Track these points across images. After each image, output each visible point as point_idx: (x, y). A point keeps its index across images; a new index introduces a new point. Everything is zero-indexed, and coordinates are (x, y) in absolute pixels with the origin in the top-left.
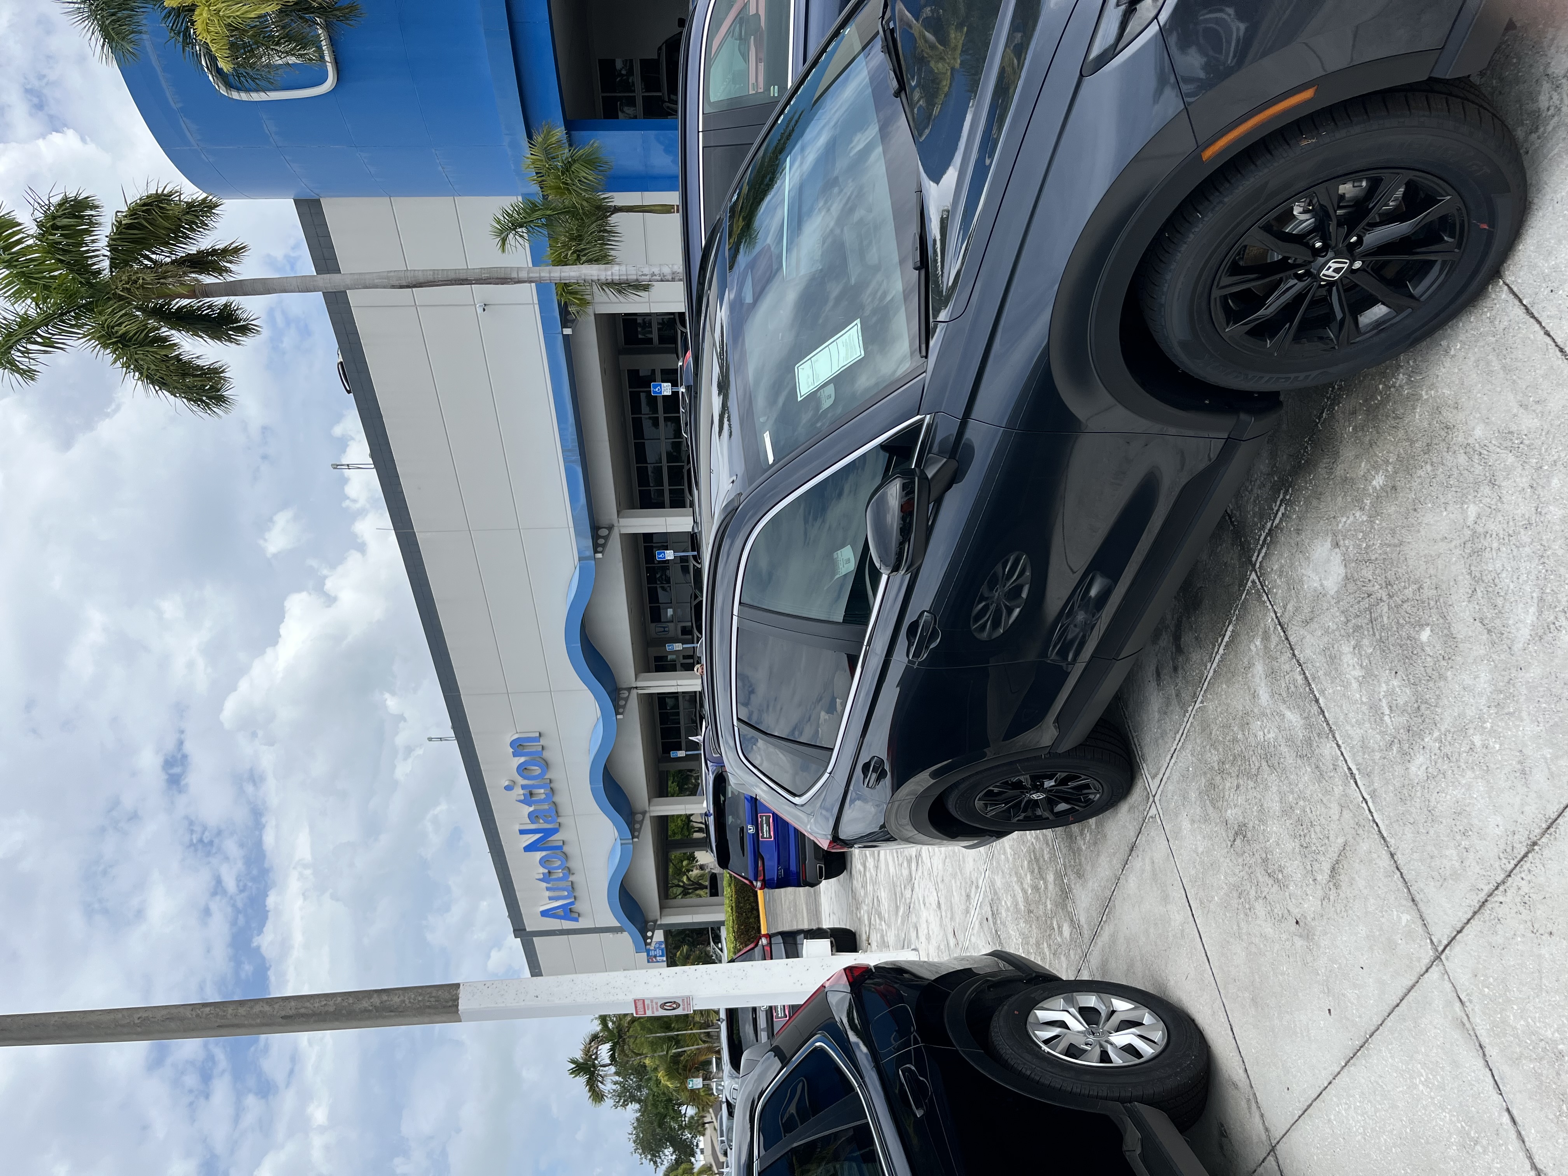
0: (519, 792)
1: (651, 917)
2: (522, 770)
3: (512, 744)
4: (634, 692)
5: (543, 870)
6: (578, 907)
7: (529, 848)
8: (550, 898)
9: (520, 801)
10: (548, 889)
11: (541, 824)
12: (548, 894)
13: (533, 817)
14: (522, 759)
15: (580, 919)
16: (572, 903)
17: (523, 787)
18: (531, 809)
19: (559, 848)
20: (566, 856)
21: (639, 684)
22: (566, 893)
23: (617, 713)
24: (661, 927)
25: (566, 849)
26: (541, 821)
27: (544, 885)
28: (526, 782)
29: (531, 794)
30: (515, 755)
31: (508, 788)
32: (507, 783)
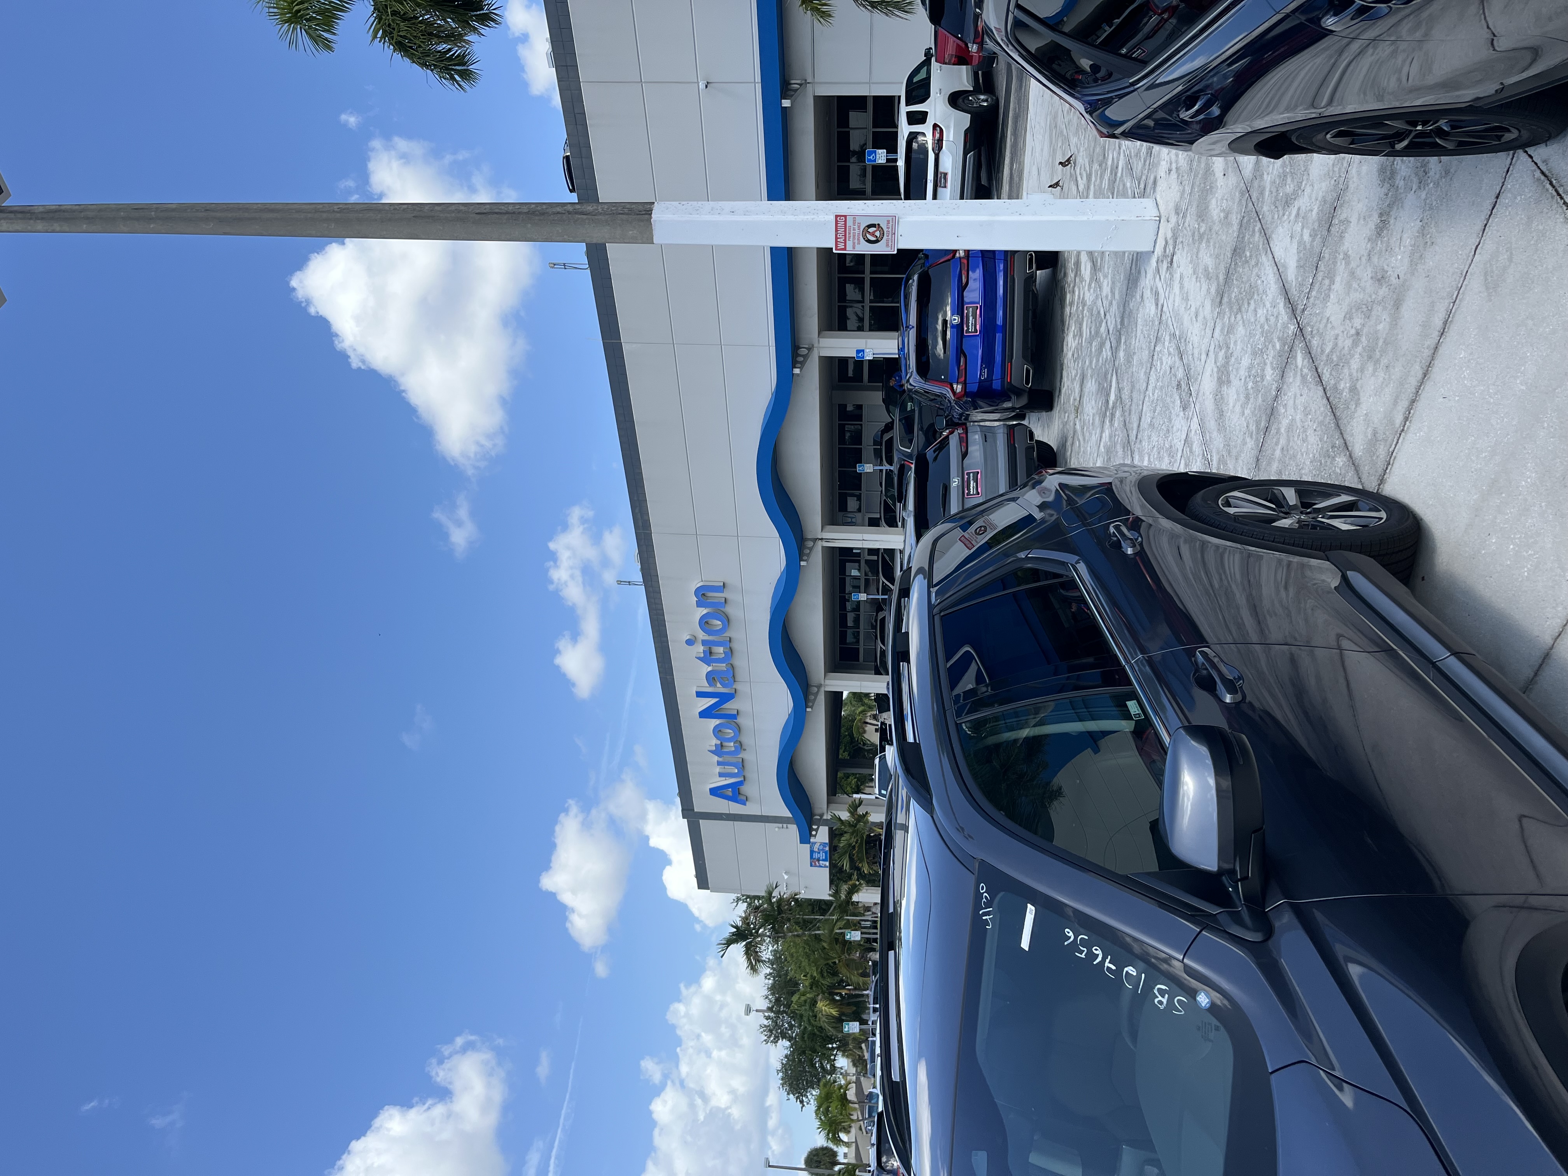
0: (700, 649)
1: (817, 811)
2: (704, 623)
3: (697, 592)
4: (820, 544)
5: (715, 741)
6: (746, 789)
7: (705, 714)
8: (721, 775)
9: (698, 658)
10: (719, 763)
11: (719, 688)
12: (718, 769)
13: (711, 678)
14: (704, 611)
15: (747, 803)
16: (741, 783)
17: (704, 643)
18: (710, 669)
19: (734, 717)
20: (738, 729)
21: (825, 535)
22: (736, 771)
24: (826, 821)
25: (740, 720)
26: (719, 685)
27: (716, 758)
28: (707, 638)
29: (711, 653)
30: (699, 604)
31: (690, 642)
32: (688, 637)
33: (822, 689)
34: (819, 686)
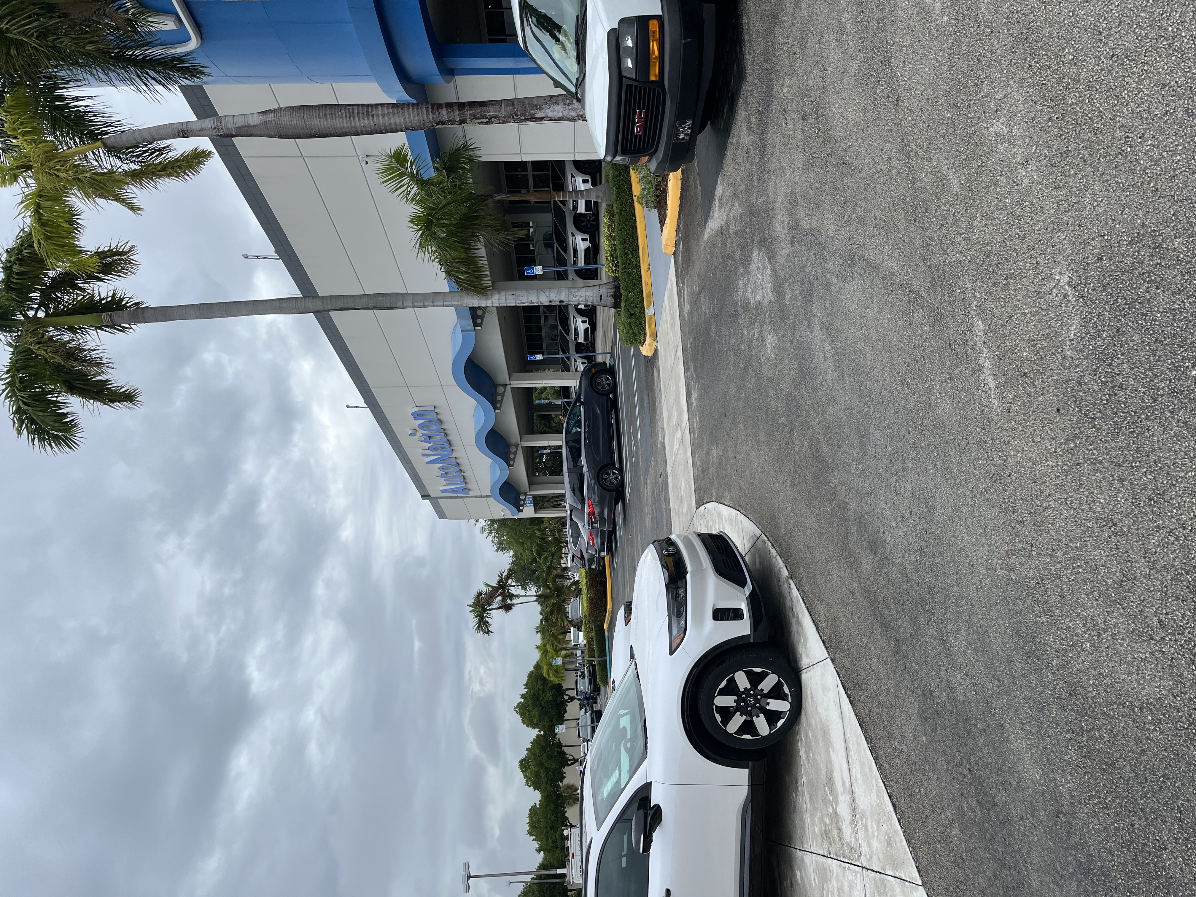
1: (523, 490)
4: (508, 387)
15: (470, 493)
21: (512, 382)
23: (495, 408)
24: (530, 495)
25: (458, 462)
32: (410, 432)
33: (520, 446)
34: (517, 446)
